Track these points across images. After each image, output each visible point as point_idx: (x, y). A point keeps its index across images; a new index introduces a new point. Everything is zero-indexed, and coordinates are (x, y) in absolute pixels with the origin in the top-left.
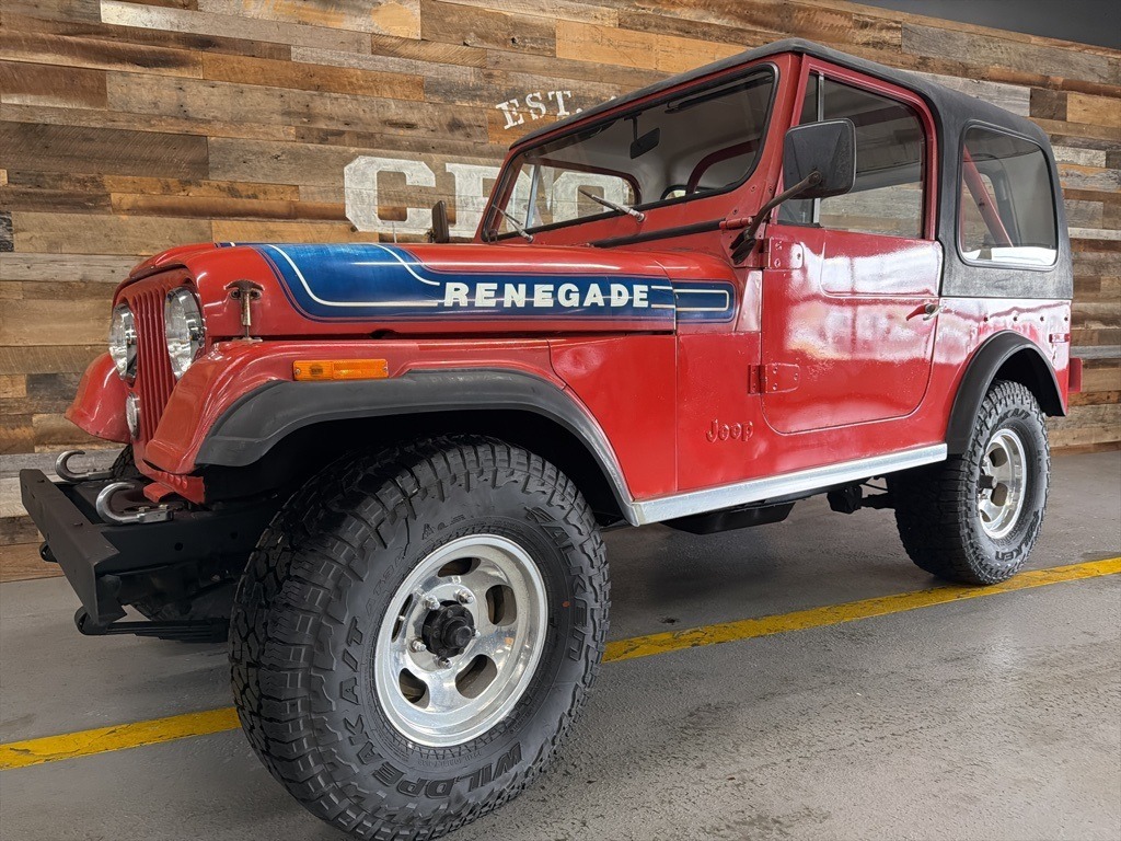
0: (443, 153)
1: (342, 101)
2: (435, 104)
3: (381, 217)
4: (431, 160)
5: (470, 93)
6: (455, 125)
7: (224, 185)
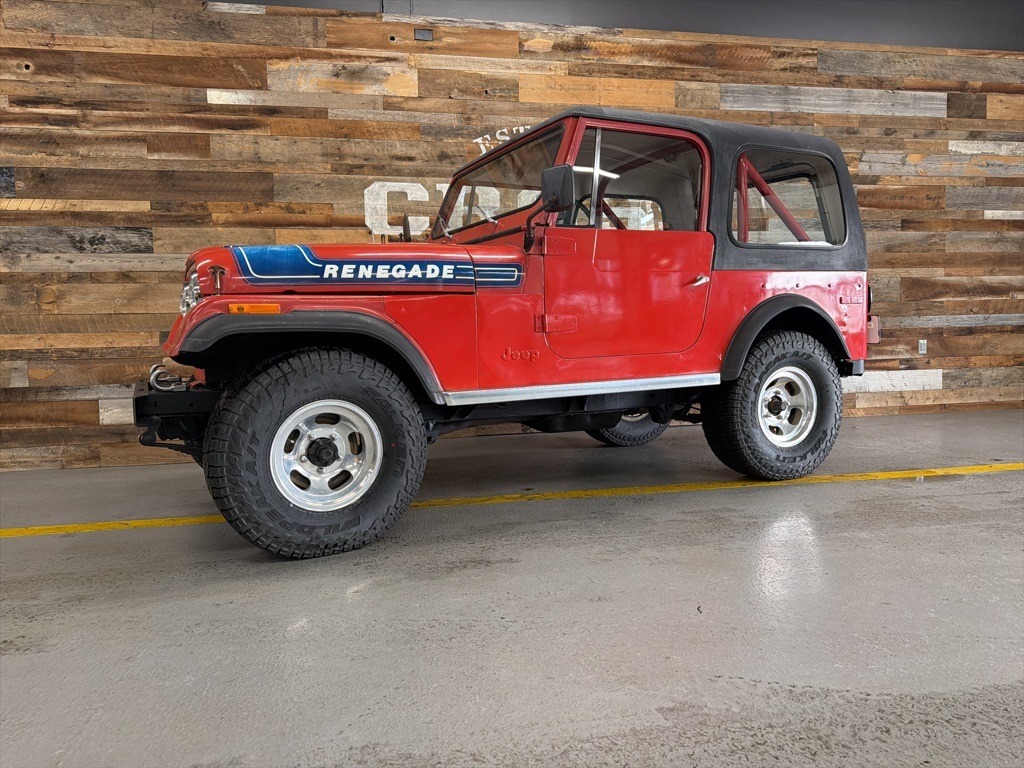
0: (435, 176)
1: (363, 144)
2: (429, 142)
3: (390, 224)
4: (426, 182)
5: (454, 132)
6: (443, 157)
7: (283, 205)
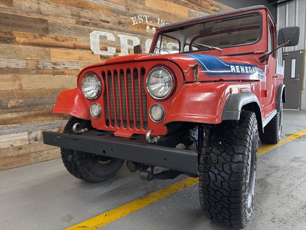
0: (117, 31)
1: (88, 12)
2: (115, 16)
3: (101, 50)
4: (114, 33)
5: (124, 14)
6: (120, 23)
7: (54, 37)
